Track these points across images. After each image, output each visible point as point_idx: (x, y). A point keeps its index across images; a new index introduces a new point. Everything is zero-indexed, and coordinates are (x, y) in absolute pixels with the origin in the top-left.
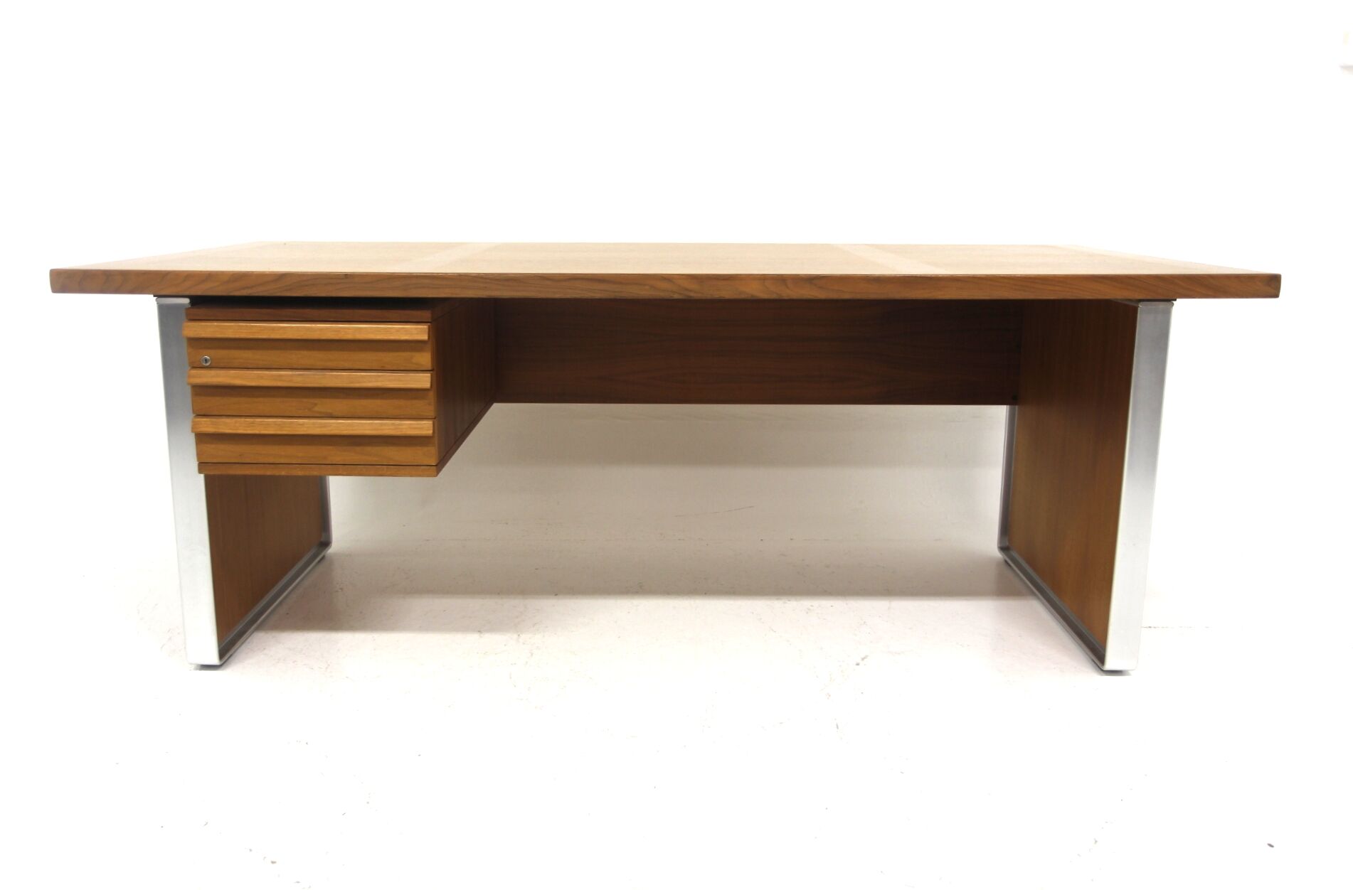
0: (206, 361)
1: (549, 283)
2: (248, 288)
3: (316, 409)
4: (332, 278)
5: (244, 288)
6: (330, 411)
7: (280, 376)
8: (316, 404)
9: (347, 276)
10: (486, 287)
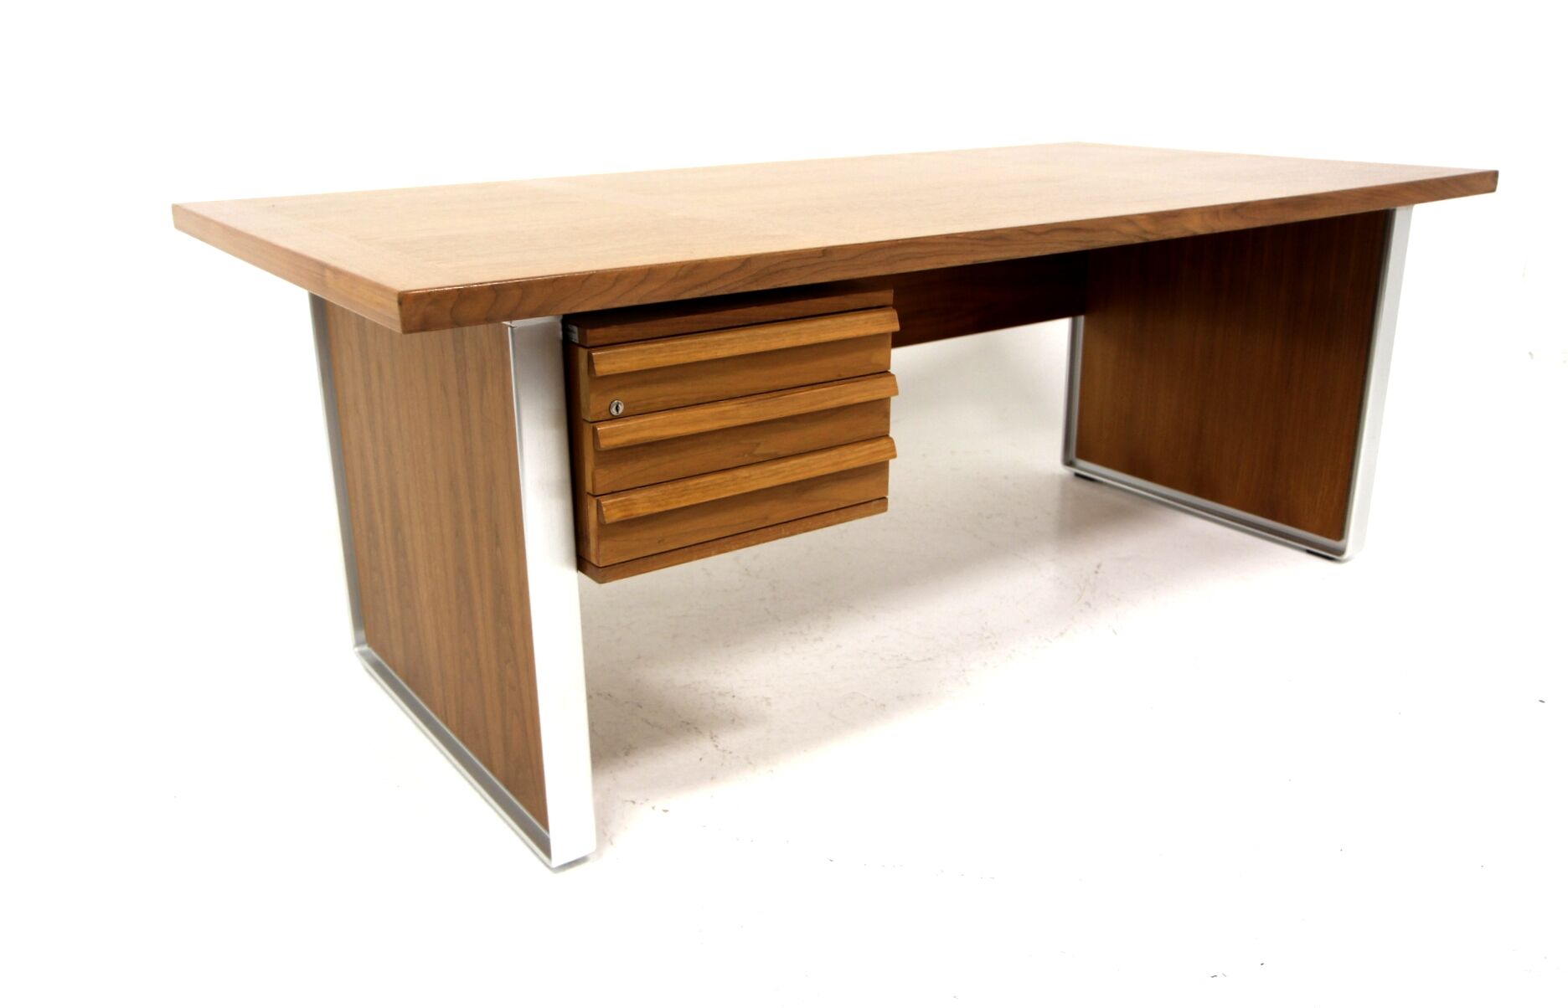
0: (617, 409)
1: (1031, 237)
2: (701, 285)
3: (759, 451)
4: (807, 258)
5: (696, 287)
6: (773, 451)
7: (723, 412)
8: (758, 444)
9: (826, 252)
10: (972, 251)
